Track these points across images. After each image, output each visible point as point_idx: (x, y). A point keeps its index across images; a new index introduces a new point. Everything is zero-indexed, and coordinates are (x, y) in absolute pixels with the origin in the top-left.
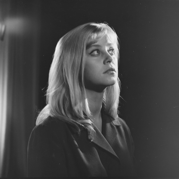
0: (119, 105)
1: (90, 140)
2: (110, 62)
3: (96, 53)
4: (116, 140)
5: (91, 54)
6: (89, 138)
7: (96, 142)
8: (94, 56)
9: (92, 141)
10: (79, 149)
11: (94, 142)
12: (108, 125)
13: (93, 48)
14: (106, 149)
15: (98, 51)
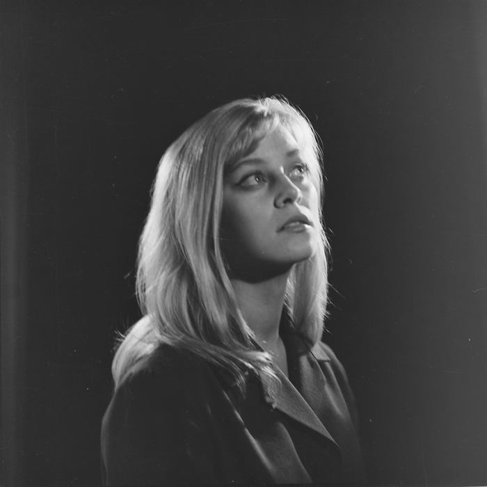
1: (270, 405)
3: (253, 181)
5: (243, 185)
6: (268, 400)
7: (284, 409)
8: (249, 189)
9: (274, 406)
10: (247, 430)
11: (279, 407)
12: (304, 361)
13: (247, 169)
15: (258, 174)
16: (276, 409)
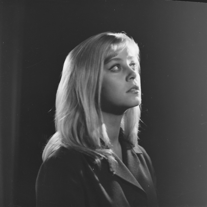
0: (139, 129)
1: (112, 173)
2: (133, 78)
3: (116, 68)
4: (139, 170)
5: (112, 69)
6: (111, 170)
7: (119, 175)
8: (114, 71)
9: (114, 173)
11: (117, 174)
13: (114, 62)
14: (131, 182)
15: (118, 65)
16: (115, 175)
